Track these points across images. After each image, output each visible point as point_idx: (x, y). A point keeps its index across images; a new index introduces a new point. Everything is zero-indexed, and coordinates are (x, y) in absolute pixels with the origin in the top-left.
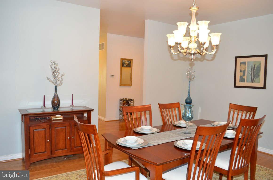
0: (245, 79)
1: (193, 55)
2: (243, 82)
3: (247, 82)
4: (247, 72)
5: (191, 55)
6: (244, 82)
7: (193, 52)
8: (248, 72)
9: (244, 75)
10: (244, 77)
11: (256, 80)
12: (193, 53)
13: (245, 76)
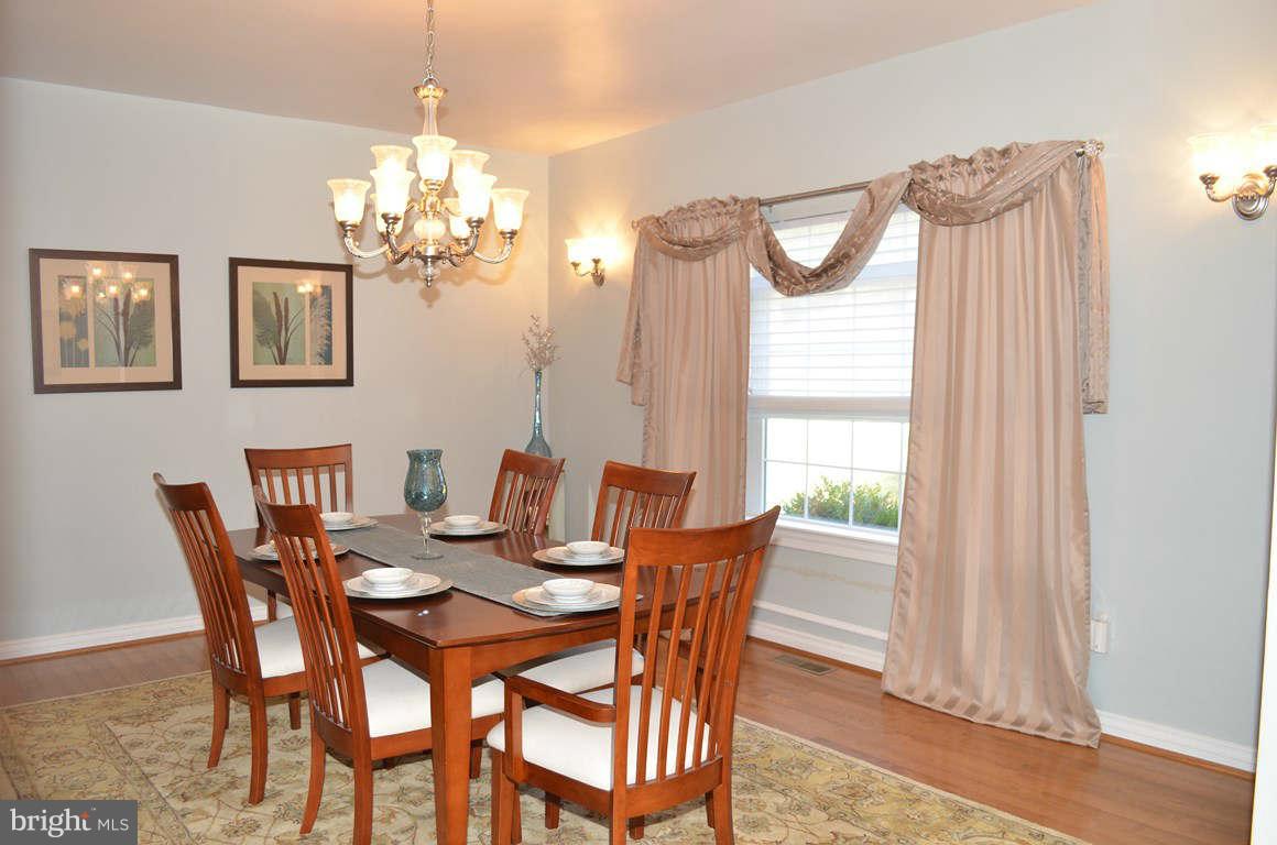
0: (87, 352)
1: (433, 262)
2: (78, 365)
3: (99, 363)
4: (95, 323)
5: (426, 263)
6: (87, 365)
7: (431, 252)
8: (97, 320)
9: (83, 334)
10: (82, 345)
11: (142, 353)
12: (432, 257)
13: (87, 338)
